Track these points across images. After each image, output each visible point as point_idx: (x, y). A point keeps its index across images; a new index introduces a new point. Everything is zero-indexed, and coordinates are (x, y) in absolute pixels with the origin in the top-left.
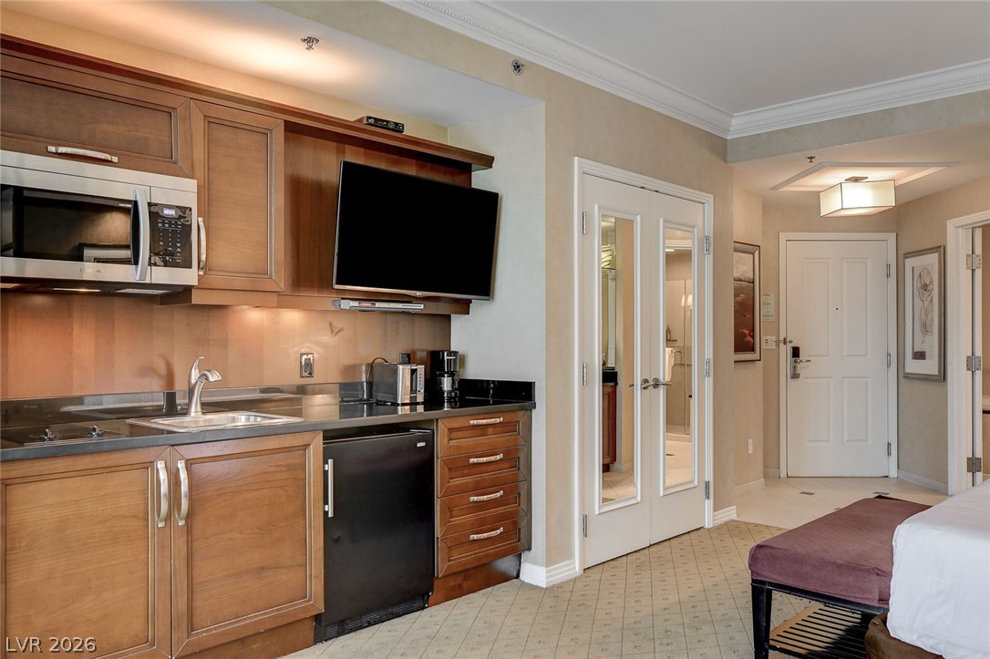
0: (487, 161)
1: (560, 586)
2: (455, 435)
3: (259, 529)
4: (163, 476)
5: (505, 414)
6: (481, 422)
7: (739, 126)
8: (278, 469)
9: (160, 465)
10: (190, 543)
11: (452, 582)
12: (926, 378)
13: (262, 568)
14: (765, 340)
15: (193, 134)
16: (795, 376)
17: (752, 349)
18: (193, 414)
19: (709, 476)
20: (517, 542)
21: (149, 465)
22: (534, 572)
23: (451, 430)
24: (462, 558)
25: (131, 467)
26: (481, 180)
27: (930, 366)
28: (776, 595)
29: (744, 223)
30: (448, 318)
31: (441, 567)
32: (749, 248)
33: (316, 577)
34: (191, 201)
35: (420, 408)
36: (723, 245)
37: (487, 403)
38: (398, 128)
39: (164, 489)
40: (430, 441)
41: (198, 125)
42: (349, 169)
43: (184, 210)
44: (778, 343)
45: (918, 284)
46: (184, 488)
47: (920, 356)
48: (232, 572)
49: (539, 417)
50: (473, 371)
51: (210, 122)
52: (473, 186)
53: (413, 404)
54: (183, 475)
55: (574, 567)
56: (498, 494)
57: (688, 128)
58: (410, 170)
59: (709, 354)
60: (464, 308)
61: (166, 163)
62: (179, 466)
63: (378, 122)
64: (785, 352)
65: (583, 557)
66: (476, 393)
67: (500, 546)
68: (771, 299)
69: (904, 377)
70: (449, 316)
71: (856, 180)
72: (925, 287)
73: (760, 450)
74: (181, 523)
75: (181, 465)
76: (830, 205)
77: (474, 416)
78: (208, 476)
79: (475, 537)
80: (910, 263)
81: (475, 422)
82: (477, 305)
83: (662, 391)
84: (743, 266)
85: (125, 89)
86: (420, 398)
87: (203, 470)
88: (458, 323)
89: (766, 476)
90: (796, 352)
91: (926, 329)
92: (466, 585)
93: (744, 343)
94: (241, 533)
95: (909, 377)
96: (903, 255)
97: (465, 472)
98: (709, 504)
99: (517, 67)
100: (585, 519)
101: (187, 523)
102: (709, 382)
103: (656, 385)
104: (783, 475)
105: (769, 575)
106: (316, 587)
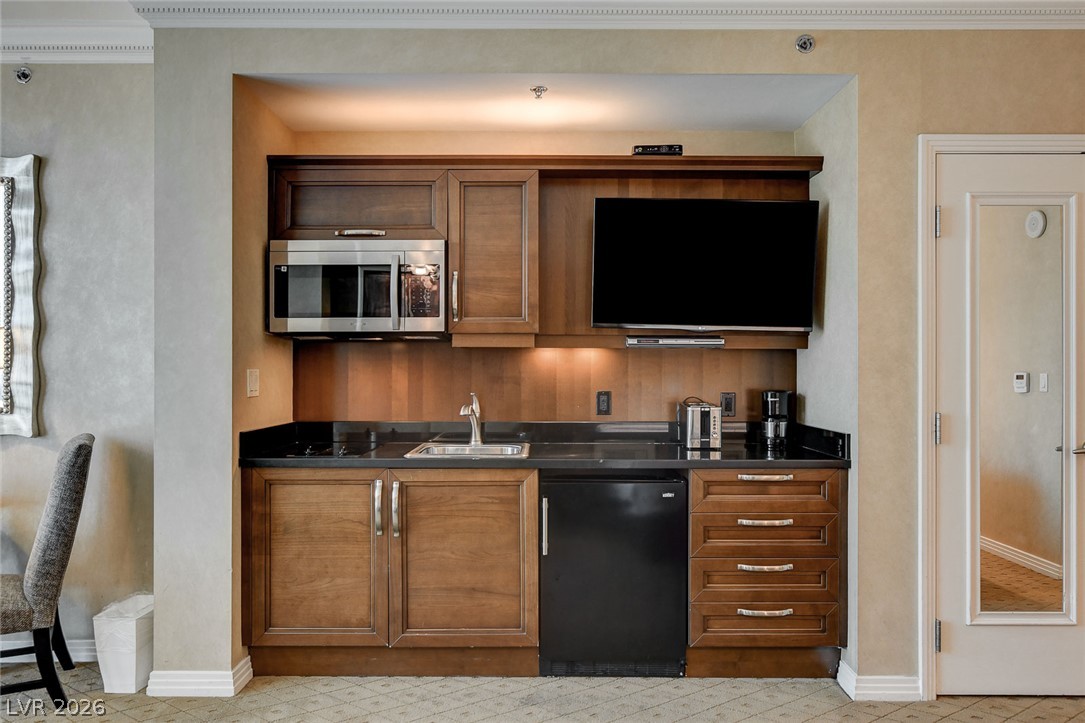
2: (714, 489)
3: (470, 552)
4: (378, 493)
5: (797, 471)
6: (757, 477)
8: (490, 501)
9: (379, 484)
10: (404, 552)
13: (474, 589)
18: (473, 443)
21: (370, 483)
22: (846, 676)
23: (708, 484)
25: (357, 482)
26: (815, 188)
30: (793, 353)
31: (693, 636)
33: (530, 610)
35: (715, 455)
38: (674, 150)
40: (682, 492)
41: (455, 191)
42: (603, 205)
48: (444, 586)
49: (852, 480)
53: (705, 449)
55: (917, 687)
56: (786, 567)
58: (715, 192)
60: (803, 341)
62: (394, 486)
63: (646, 150)
65: (931, 679)
70: (795, 351)
74: (397, 535)
75: (396, 485)
77: (747, 469)
78: (422, 498)
79: (745, 612)
81: (745, 477)
86: (715, 444)
94: (453, 553)
97: (732, 533)
99: (804, 44)
101: (401, 535)
106: (531, 618)
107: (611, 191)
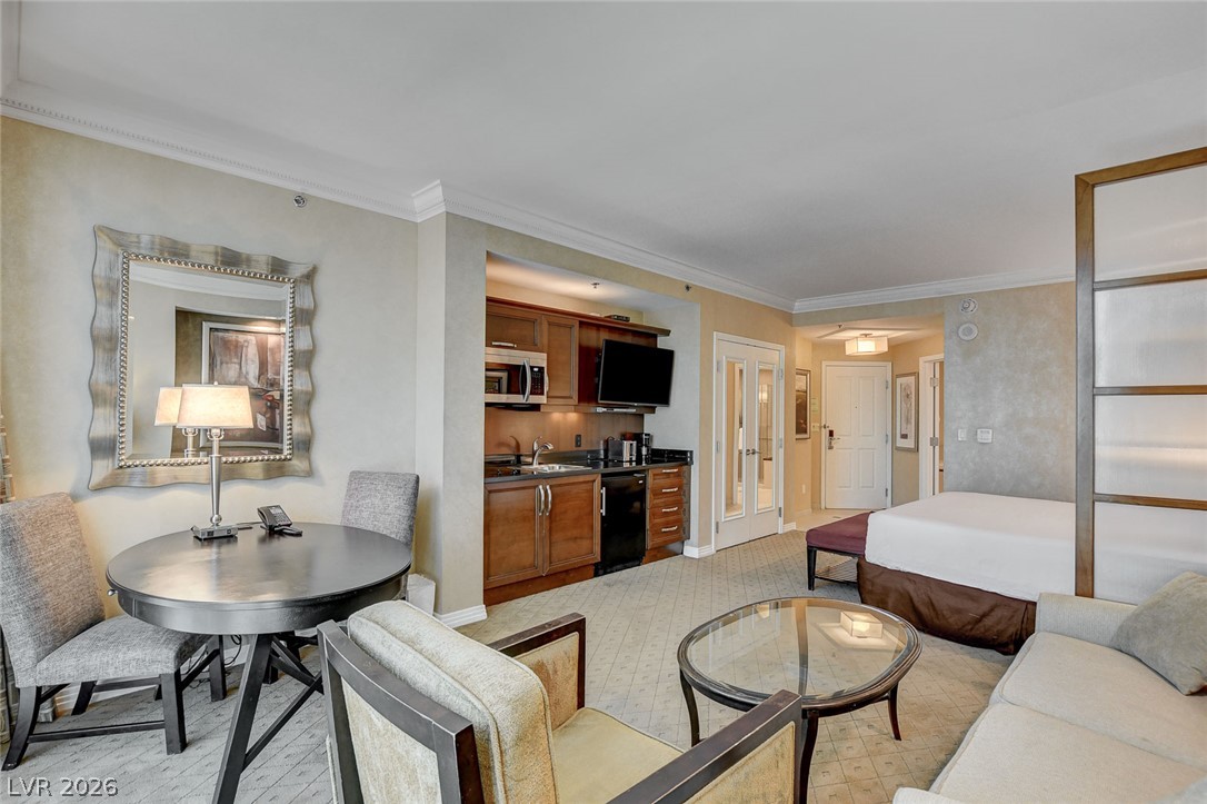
0: (666, 333)
1: (705, 558)
2: (655, 477)
3: (576, 519)
4: (542, 492)
5: (678, 468)
6: (666, 471)
7: (799, 306)
8: (583, 492)
9: (541, 487)
10: (551, 523)
11: (652, 553)
12: (908, 450)
13: (577, 538)
14: (812, 426)
15: (543, 332)
16: (831, 448)
17: (806, 432)
19: (781, 505)
20: (682, 535)
21: (536, 487)
22: (691, 551)
23: (653, 475)
24: (659, 540)
25: (530, 487)
26: (663, 343)
27: (909, 443)
28: (818, 552)
29: (802, 357)
30: (642, 416)
31: (649, 543)
32: (804, 372)
33: (597, 545)
34: (544, 364)
35: (634, 464)
36: (791, 371)
37: (663, 462)
38: (627, 319)
39: (543, 498)
40: (644, 479)
41: (545, 326)
42: (607, 342)
43: (541, 369)
44: (820, 428)
45: (904, 394)
46: (550, 499)
47: (904, 436)
49: (695, 469)
50: (656, 445)
51: (550, 324)
52: (659, 346)
53: (631, 461)
54: (549, 492)
55: (710, 550)
56: (675, 509)
57: (772, 310)
58: (629, 339)
59: (782, 436)
60: (652, 410)
61: (534, 347)
63: (619, 317)
64: (825, 433)
65: (716, 546)
66: (659, 456)
67: (675, 536)
68: (817, 401)
69: (895, 449)
70: (643, 414)
71: (866, 335)
72: (908, 396)
73: (810, 493)
74: (548, 514)
75: (548, 487)
76: (850, 349)
77: (665, 468)
78: (558, 494)
79: (664, 530)
80: (900, 381)
81: (664, 471)
82: (660, 410)
83: (756, 456)
84: (801, 383)
85: (519, 313)
86: (634, 459)
87: (557, 490)
88: (648, 417)
89: (813, 508)
90: (831, 433)
91: (908, 421)
92: (659, 555)
93: (801, 428)
95: (899, 449)
96: (895, 376)
97: (661, 496)
98: (781, 520)
99: (688, 288)
100: (717, 524)
101: (550, 514)
102: (782, 451)
103: (753, 453)
104: (823, 507)
105: (815, 543)
106: (597, 549)
107: (615, 337)
